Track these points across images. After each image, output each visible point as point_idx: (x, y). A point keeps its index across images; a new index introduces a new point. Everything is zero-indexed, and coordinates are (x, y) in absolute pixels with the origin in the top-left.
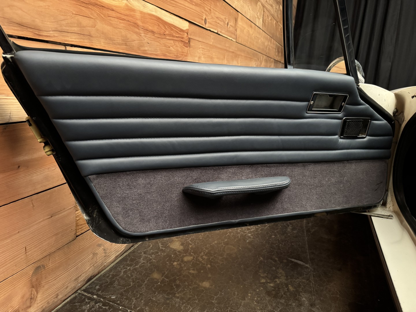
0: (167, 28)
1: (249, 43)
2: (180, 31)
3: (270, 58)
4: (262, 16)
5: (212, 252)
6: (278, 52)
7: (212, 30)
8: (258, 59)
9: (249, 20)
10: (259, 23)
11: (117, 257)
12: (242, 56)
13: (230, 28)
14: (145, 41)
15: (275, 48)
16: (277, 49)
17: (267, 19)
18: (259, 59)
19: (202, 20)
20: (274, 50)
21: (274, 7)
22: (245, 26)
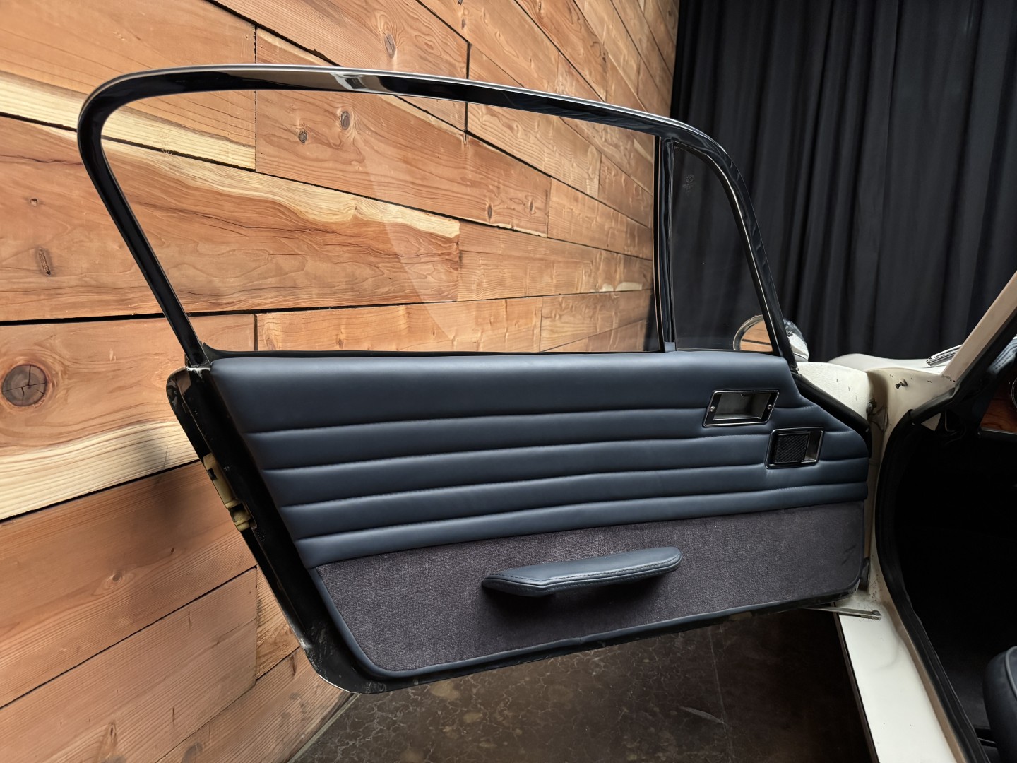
0: (422, 241)
1: (572, 233)
2: (445, 243)
3: (615, 254)
4: (597, 173)
5: (521, 701)
6: (633, 236)
7: (501, 225)
8: (592, 262)
9: (572, 187)
10: (592, 188)
11: (324, 721)
12: (559, 262)
13: (535, 213)
14: (385, 276)
15: (625, 230)
16: (629, 231)
17: (608, 176)
18: (594, 261)
19: (484, 210)
20: (624, 235)
21: (622, 148)
22: (565, 202)
